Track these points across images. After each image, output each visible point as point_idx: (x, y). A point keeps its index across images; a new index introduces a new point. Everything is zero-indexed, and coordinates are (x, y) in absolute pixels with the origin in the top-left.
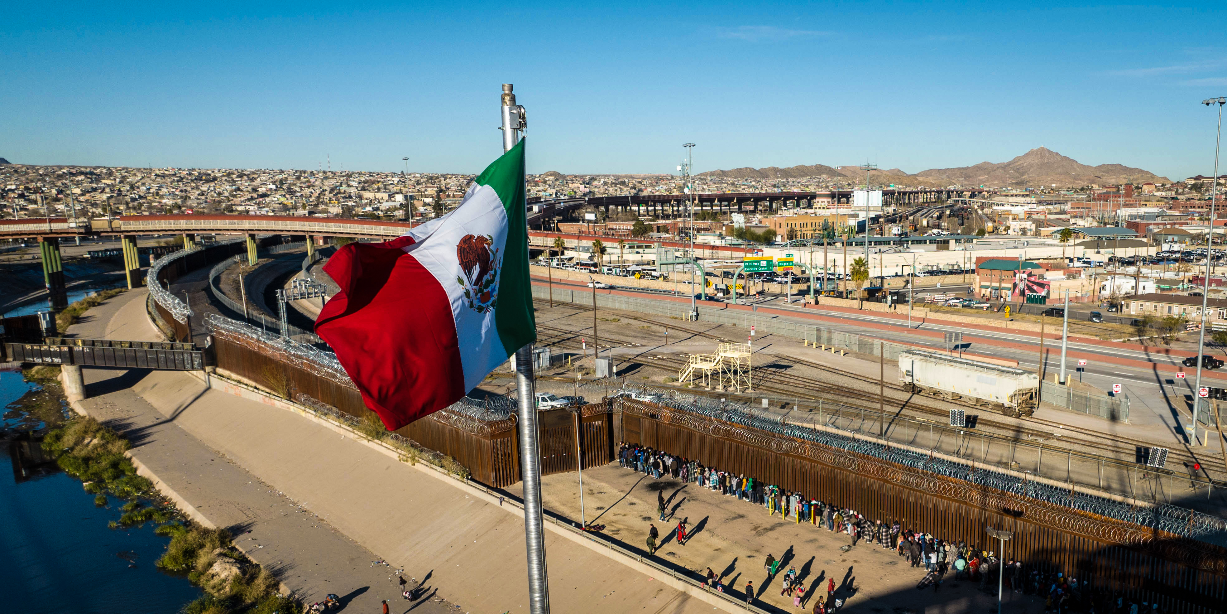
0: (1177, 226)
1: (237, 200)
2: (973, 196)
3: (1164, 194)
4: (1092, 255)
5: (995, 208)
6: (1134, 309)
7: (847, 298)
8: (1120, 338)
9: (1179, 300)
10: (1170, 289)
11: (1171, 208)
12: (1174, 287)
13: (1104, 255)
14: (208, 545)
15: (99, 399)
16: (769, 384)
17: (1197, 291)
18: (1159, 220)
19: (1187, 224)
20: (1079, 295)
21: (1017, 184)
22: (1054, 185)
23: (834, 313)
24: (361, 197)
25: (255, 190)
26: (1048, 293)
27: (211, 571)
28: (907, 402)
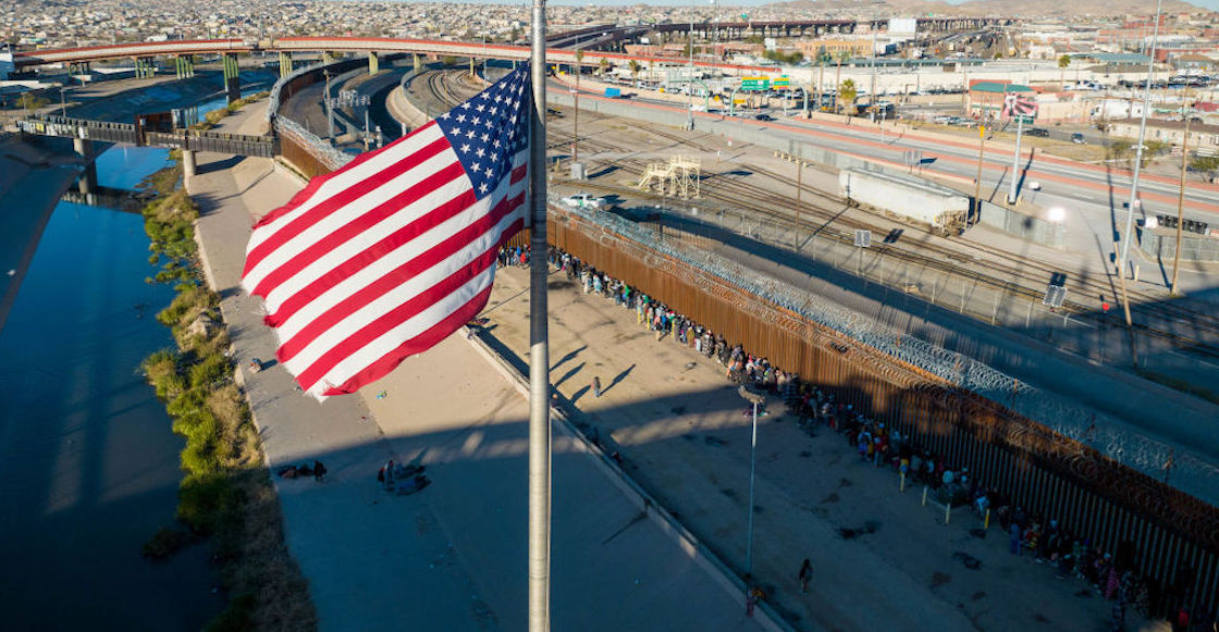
0: (1200, 53)
1: (394, 25)
2: (1008, 23)
3: (1198, 23)
4: (1100, 78)
5: (1024, 34)
6: (1119, 132)
7: (838, 113)
8: (1094, 160)
9: (1173, 125)
10: (1168, 113)
11: (1202, 35)
12: (1173, 111)
13: (1114, 78)
14: (199, 305)
15: (203, 177)
16: (720, 192)
17: (1197, 116)
18: (1183, 47)
19: (1210, 51)
20: (1069, 116)
21: (1054, 13)
22: (1088, 15)
23: (821, 127)
24: (487, 23)
25: (410, 17)
26: (1036, 115)
27: (190, 327)
28: (839, 214)
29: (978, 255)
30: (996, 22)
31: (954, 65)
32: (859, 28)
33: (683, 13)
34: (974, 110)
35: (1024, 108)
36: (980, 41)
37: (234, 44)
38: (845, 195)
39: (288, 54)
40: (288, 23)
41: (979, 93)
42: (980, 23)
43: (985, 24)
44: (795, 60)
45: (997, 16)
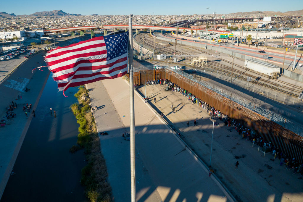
2: (299, 17)
7: (246, 44)
14: (84, 93)
24: (155, 20)
28: (244, 72)
29: (282, 84)
30: (295, 17)
31: (281, 30)
32: (255, 20)
33: (206, 16)
34: (285, 43)
35: (300, 43)
36: (290, 23)
37: (94, 27)
38: (246, 67)
39: (106, 29)
40: (107, 21)
41: (287, 38)
42: (290, 18)
43: (292, 18)
44: (236, 29)
45: (296, 15)
